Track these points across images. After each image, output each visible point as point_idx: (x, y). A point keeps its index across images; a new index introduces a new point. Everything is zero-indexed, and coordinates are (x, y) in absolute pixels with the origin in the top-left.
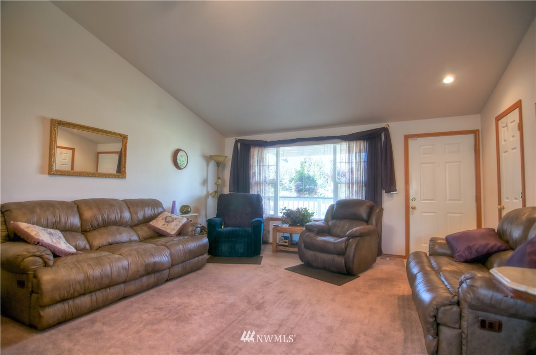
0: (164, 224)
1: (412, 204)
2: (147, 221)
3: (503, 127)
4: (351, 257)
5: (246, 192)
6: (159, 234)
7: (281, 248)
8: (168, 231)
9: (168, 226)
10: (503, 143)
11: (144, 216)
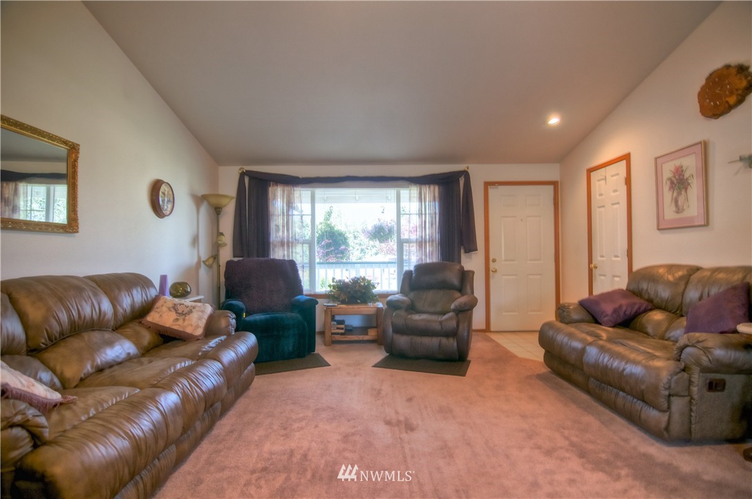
0: (177, 319)
1: (492, 265)
2: (140, 314)
3: (599, 181)
4: (466, 337)
5: (264, 257)
6: (167, 339)
7: (338, 337)
8: (189, 330)
9: (186, 323)
10: (598, 197)
11: (133, 306)
